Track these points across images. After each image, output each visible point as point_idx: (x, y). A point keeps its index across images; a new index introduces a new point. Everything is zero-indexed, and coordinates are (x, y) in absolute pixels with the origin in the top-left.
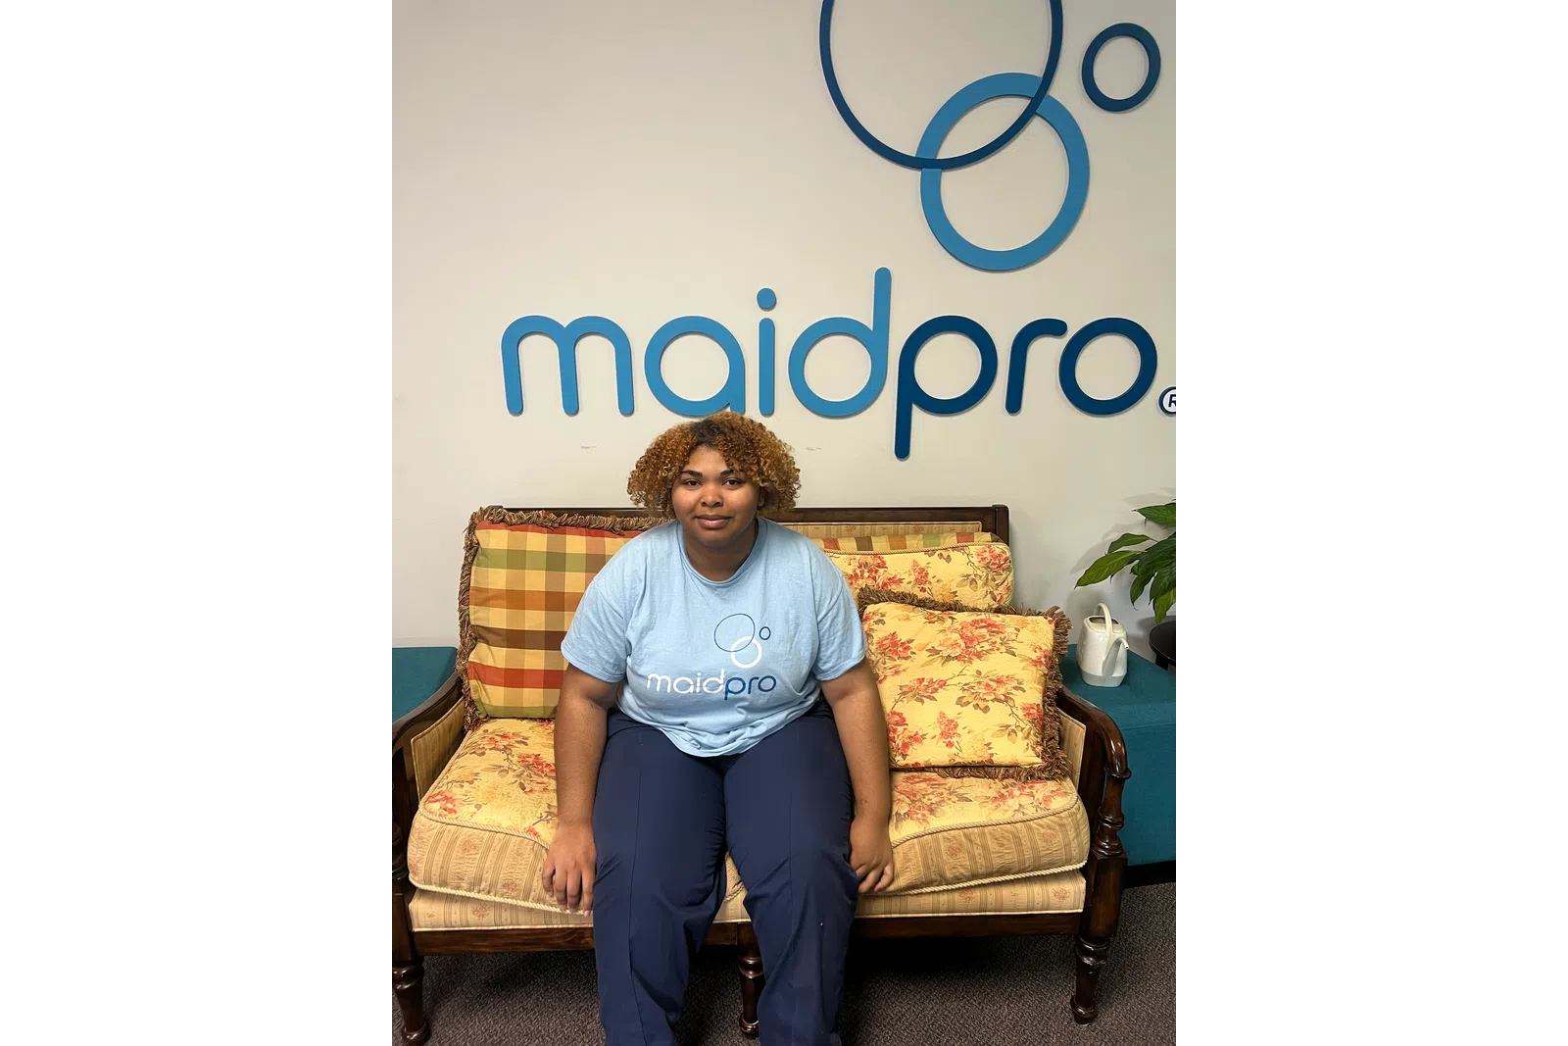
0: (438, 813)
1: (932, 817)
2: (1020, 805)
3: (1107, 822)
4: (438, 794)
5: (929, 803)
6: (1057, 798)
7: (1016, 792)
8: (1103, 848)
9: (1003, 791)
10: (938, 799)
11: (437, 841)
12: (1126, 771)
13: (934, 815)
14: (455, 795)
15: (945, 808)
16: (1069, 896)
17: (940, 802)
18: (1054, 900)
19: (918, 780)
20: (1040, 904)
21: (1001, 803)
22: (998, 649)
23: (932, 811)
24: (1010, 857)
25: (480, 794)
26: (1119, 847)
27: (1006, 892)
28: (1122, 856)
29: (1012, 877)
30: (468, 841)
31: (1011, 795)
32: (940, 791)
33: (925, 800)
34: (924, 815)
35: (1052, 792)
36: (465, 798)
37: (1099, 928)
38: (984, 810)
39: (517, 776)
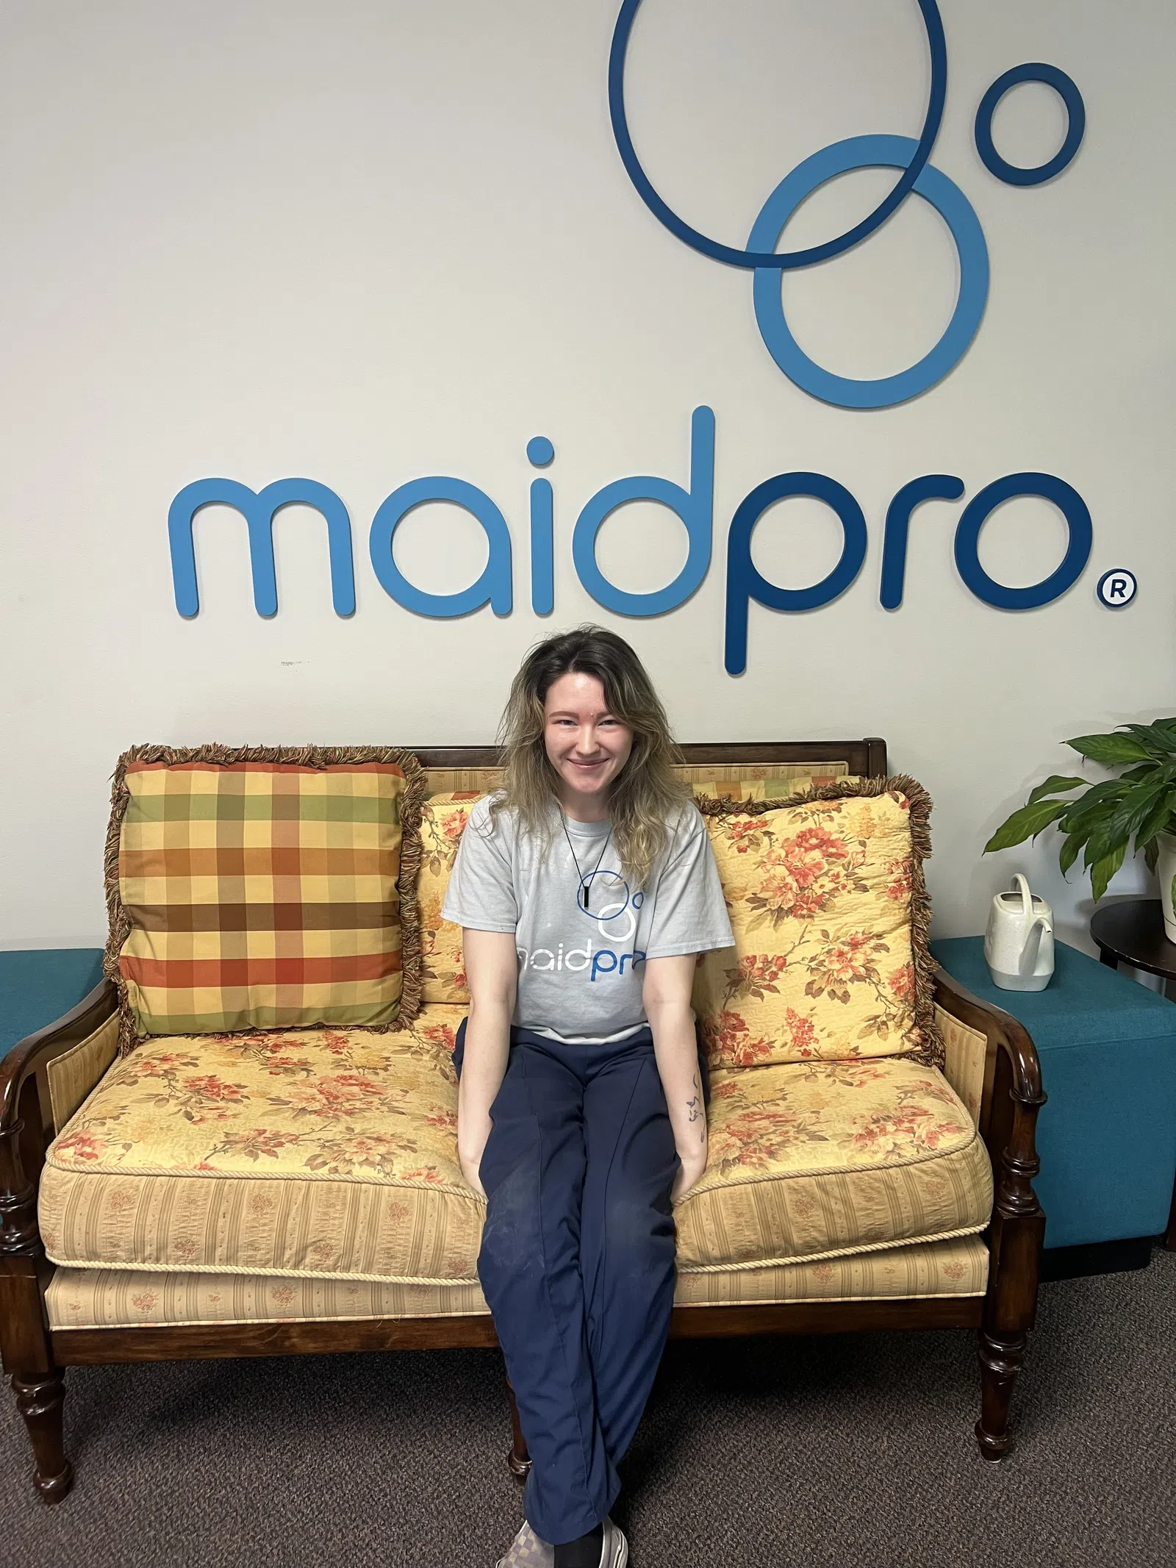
0: (73, 1160)
1: (770, 1161)
2: (896, 1144)
3: (1017, 1168)
4: (73, 1135)
5: (768, 1144)
6: (946, 1134)
7: (891, 1127)
8: (1011, 1204)
9: (873, 1127)
10: (780, 1139)
11: (76, 1198)
12: (1040, 1094)
13: (774, 1159)
14: (97, 1135)
15: (789, 1150)
16: (965, 1272)
17: (784, 1142)
18: (946, 1278)
20: (926, 1284)
21: (867, 1142)
23: (770, 1154)
24: (883, 1216)
25: (129, 1131)
26: (1034, 1202)
28: (1039, 1215)
29: (885, 1245)
30: (120, 1193)
31: (883, 1130)
32: (786, 1129)
33: (762, 1141)
34: (758, 1159)
35: (940, 1126)
36: (108, 1138)
37: (1011, 1318)
39: (181, 1104)
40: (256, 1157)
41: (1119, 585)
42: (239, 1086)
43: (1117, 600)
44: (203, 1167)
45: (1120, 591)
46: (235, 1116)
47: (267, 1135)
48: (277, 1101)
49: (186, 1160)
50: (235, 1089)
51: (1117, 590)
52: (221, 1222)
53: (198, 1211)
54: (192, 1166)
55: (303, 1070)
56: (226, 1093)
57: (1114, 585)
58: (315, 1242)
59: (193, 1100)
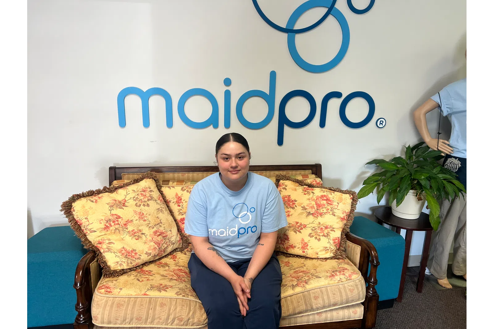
0: (104, 293)
1: (307, 285)
2: (340, 278)
3: (371, 282)
4: (103, 286)
5: (305, 280)
6: (353, 275)
7: (338, 274)
8: (370, 293)
9: (333, 273)
10: (308, 278)
11: (105, 306)
12: (378, 263)
13: (308, 284)
14: (110, 285)
15: (312, 281)
16: (358, 313)
17: (309, 279)
18: (352, 315)
19: (299, 272)
20: (347, 317)
21: (333, 278)
22: (329, 213)
23: (306, 283)
24: (338, 299)
25: (121, 284)
26: (376, 292)
27: (335, 313)
28: (377, 295)
29: (338, 307)
30: (119, 303)
31: (336, 274)
32: (308, 275)
33: (303, 279)
34: (303, 285)
35: (352, 273)
36: (114, 286)
37: (369, 324)
38: (327, 281)
39: (135, 276)
40: (161, 292)
41: (381, 122)
42: (150, 271)
43: (381, 126)
44: (145, 294)
45: (382, 124)
46: (152, 280)
47: (163, 285)
48: (163, 276)
49: (139, 292)
50: (150, 272)
51: (381, 123)
52: (150, 311)
53: (144, 308)
54: (142, 294)
55: (167, 266)
56: (147, 273)
57: (380, 122)
58: (178, 317)
59: (138, 275)
